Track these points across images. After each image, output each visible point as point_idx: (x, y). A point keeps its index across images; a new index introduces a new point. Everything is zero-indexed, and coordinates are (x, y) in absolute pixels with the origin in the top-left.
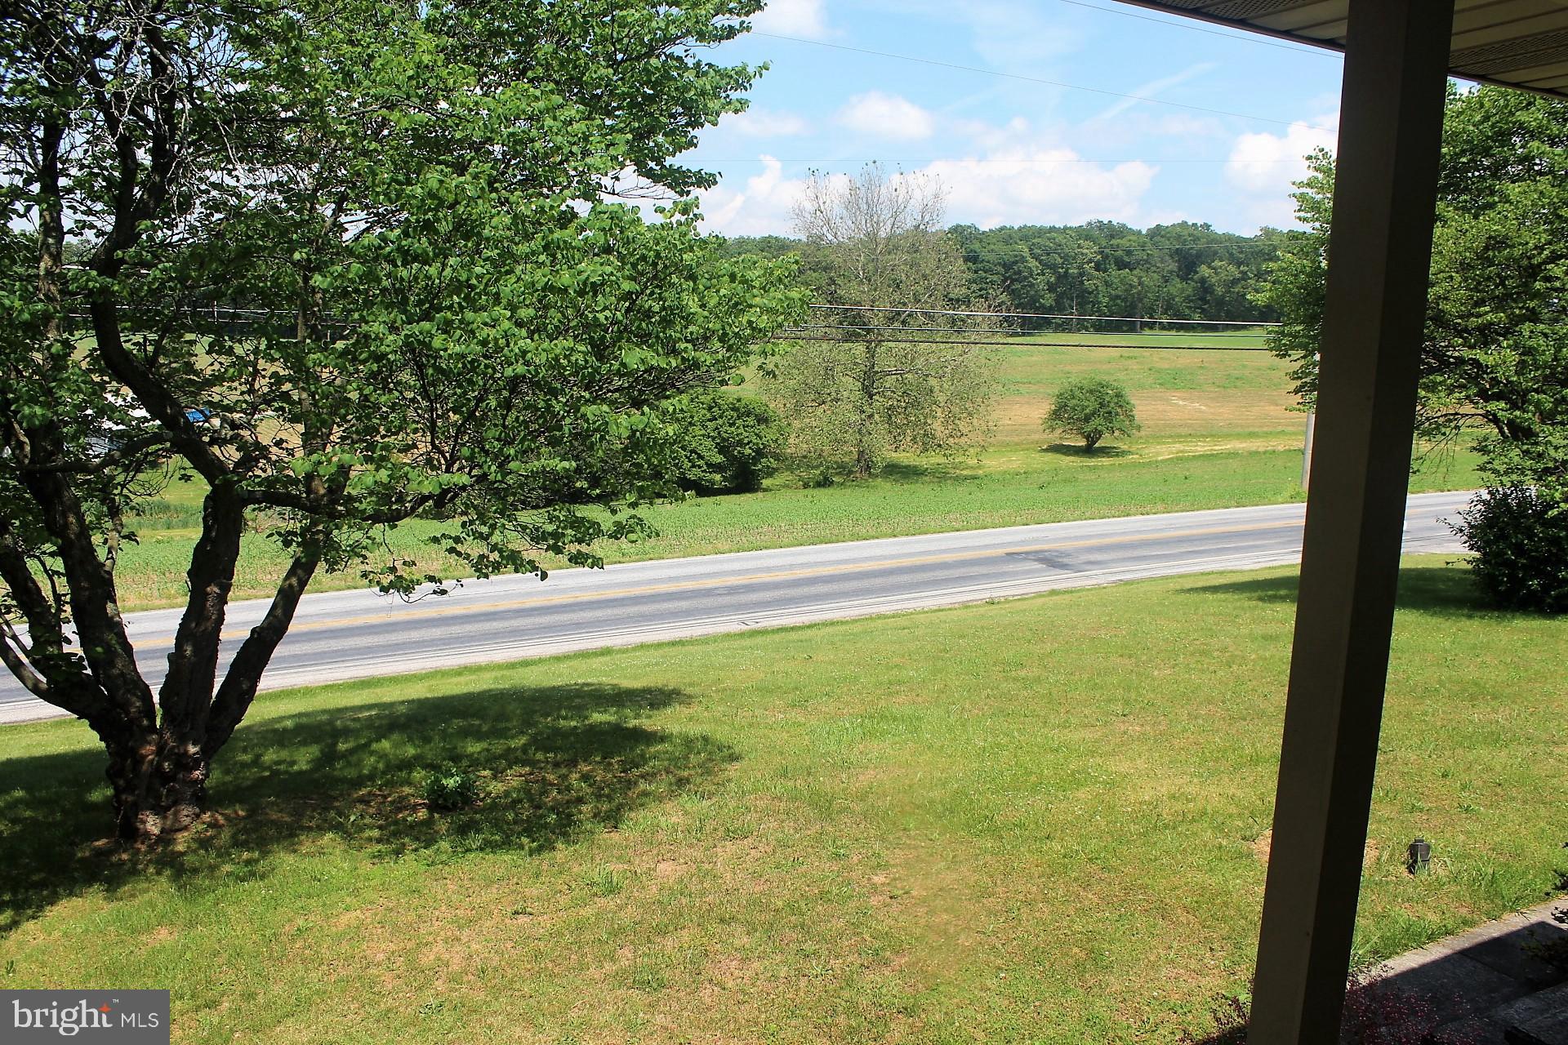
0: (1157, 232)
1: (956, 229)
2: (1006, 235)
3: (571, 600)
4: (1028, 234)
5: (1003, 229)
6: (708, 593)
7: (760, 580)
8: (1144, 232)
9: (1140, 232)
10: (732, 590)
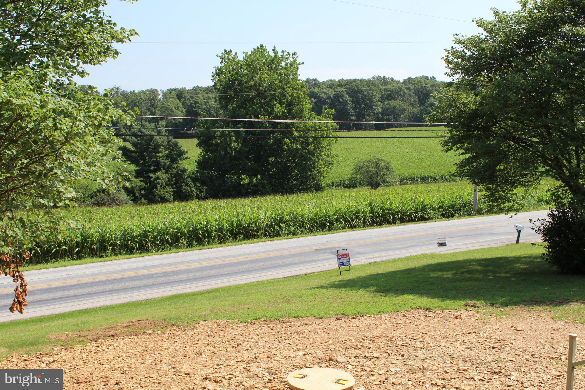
0: (409, 81)
1: (308, 81)
2: (331, 84)
3: (76, 283)
4: (342, 84)
5: (330, 80)
6: (153, 276)
7: (182, 268)
8: (401, 81)
9: (399, 81)
10: (166, 274)
